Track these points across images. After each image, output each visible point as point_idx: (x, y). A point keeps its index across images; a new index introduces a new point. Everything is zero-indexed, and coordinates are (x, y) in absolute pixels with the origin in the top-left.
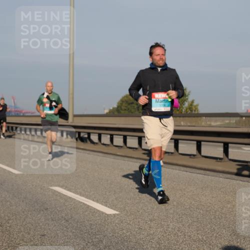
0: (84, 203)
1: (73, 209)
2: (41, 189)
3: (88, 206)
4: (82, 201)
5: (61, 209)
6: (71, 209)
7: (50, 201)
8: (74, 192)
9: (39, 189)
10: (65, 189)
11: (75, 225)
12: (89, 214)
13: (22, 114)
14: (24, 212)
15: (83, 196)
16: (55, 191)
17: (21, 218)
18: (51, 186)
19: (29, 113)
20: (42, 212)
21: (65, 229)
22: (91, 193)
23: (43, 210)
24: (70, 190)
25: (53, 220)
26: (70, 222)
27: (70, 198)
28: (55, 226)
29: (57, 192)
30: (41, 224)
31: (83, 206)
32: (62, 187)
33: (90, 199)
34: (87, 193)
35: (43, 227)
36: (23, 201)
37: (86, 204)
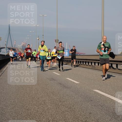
0: (110, 98)
1: (105, 101)
2: (89, 91)
3: (112, 99)
4: (109, 97)
5: (98, 101)
6: (104, 101)
7: (93, 97)
8: (105, 93)
9: (88, 91)
10: (100, 91)
11: (106, 109)
12: (113, 103)
13: (79, 55)
14: (81, 102)
15: (109, 94)
16: (96, 92)
17: (79, 104)
18: (94, 89)
19: (83, 54)
20: (89, 102)
21: (101, 110)
22: (113, 93)
23: (90, 101)
24: (103, 91)
25: (95, 106)
26: (103, 107)
27: (103, 95)
28: (96, 109)
29: (97, 92)
30: (89, 108)
31: (109, 99)
32: (99, 90)
33: (112, 96)
34: (111, 93)
35: (90, 109)
36: (80, 96)
37: (111, 99)
